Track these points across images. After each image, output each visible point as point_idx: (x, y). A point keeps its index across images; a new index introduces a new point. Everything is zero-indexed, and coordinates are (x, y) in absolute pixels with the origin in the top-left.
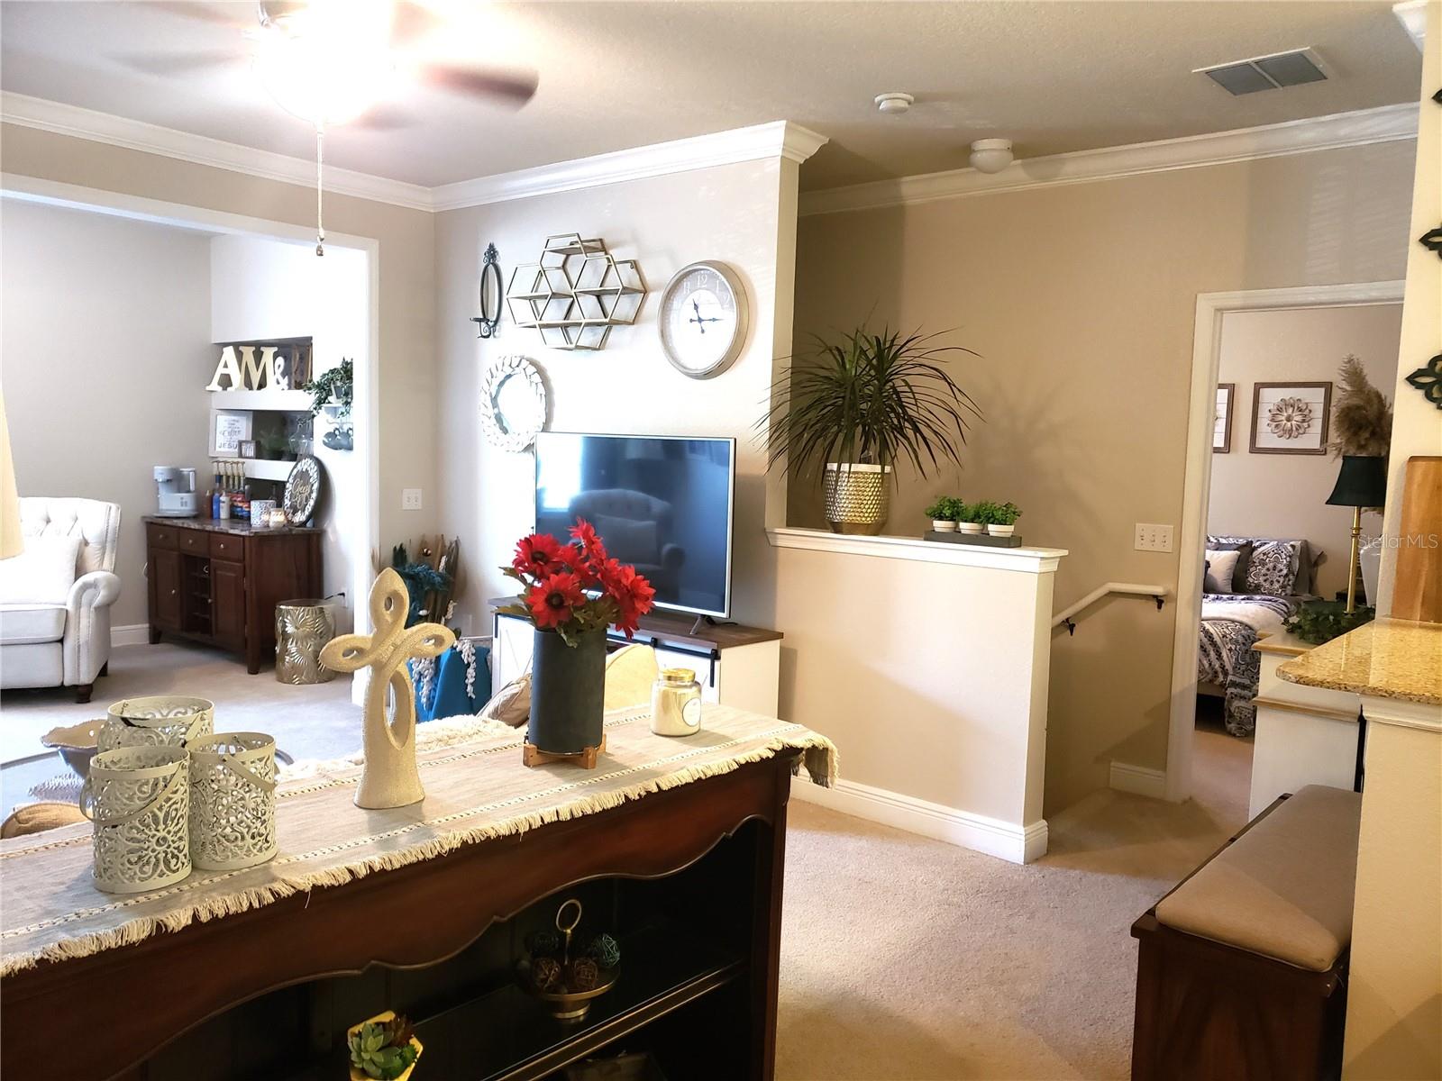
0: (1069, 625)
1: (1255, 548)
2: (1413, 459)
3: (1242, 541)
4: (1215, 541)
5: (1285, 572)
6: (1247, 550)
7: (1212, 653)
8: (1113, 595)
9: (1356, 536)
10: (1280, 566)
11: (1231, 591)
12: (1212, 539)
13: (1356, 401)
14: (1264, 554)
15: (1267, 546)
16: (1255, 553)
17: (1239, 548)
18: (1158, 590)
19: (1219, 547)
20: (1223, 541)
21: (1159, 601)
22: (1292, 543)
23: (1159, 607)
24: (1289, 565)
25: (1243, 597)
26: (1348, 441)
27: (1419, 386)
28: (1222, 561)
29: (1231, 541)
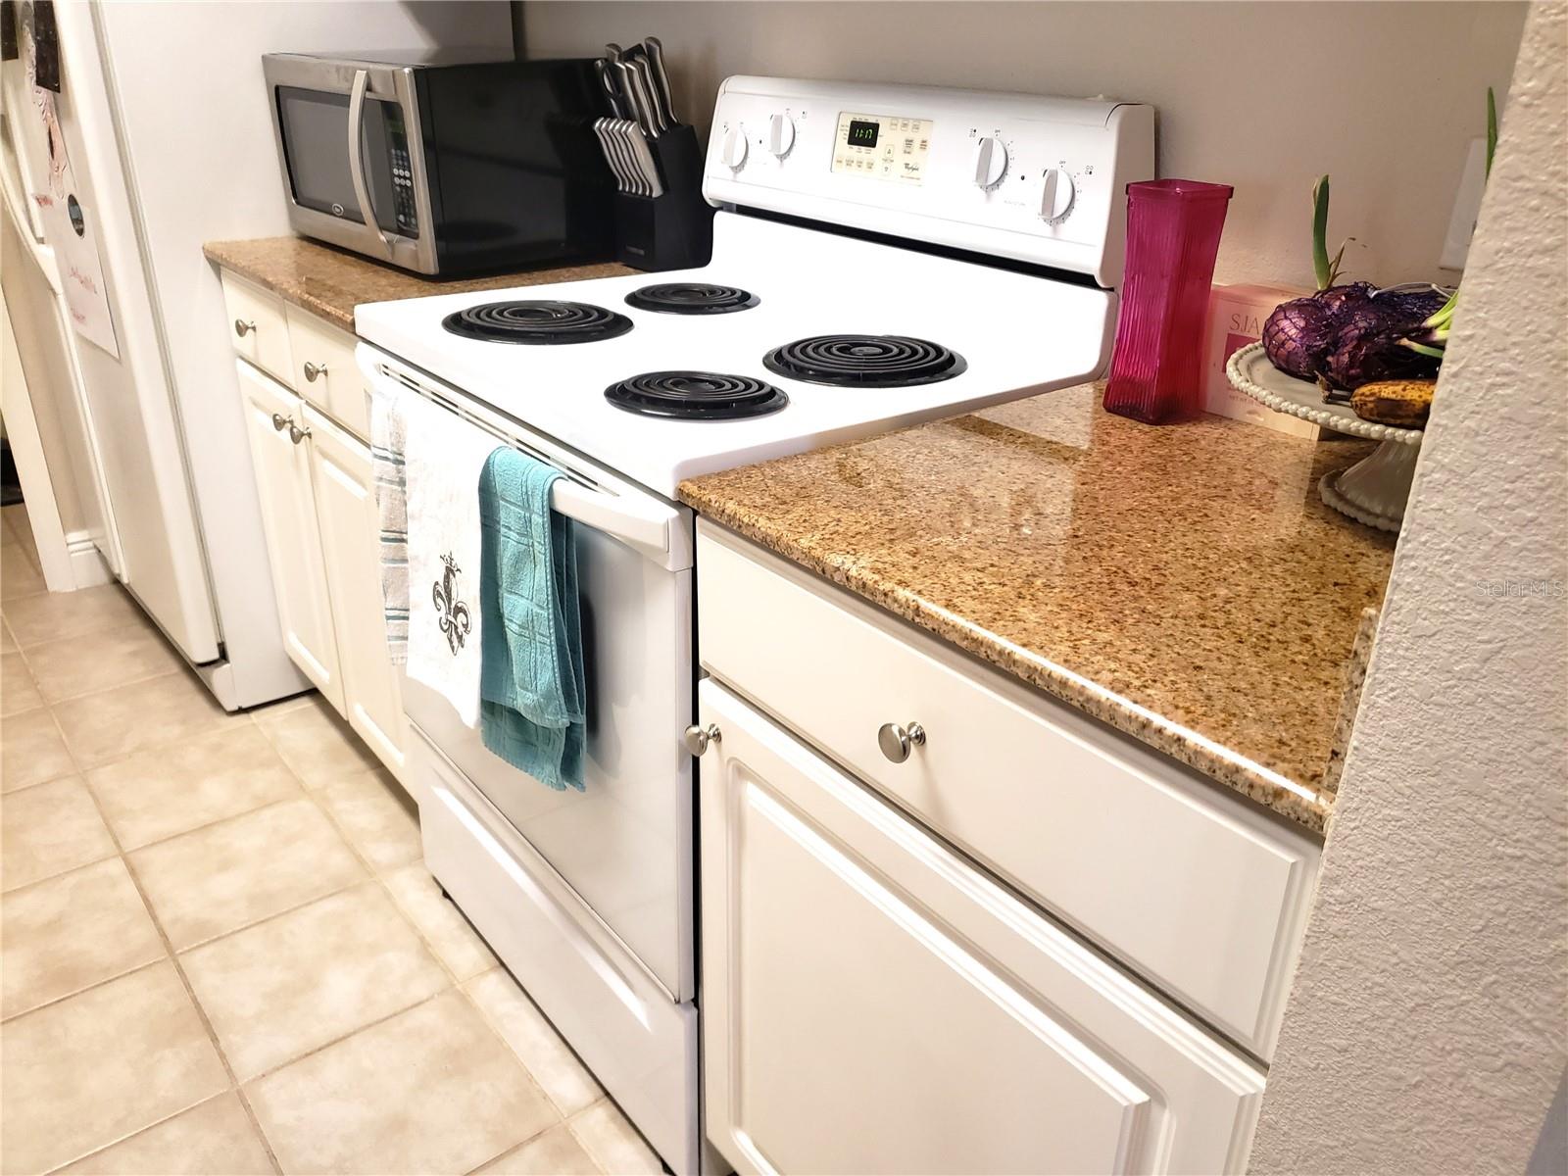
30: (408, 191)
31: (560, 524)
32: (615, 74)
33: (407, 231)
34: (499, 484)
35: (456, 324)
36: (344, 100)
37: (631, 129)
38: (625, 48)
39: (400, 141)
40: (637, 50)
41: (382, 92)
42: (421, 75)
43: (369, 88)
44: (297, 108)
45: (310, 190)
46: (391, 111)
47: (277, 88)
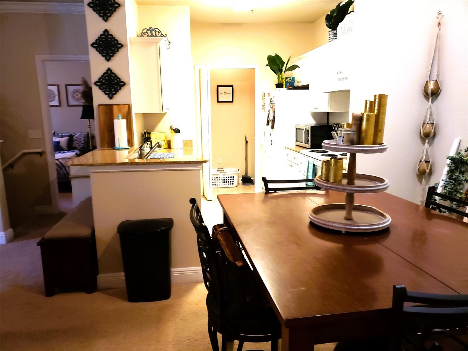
0: (11, 166)
1: (74, 136)
2: (99, 105)
3: (69, 134)
4: (61, 135)
5: (83, 142)
6: (71, 137)
7: (63, 169)
8: (25, 154)
9: (90, 127)
10: (82, 141)
11: (67, 149)
12: (60, 135)
13: (86, 90)
14: (76, 137)
15: (77, 135)
16: (74, 137)
17: (68, 136)
18: (39, 150)
19: (62, 137)
20: (64, 135)
21: (41, 154)
22: (84, 133)
23: (41, 156)
24: (84, 140)
25: (71, 151)
26: (86, 101)
27: (97, 85)
28: (63, 141)
29: (66, 134)
30: (309, 139)
31: (314, 165)
32: (334, 127)
33: (308, 144)
34: (309, 163)
35: (310, 151)
36: (303, 129)
37: (335, 132)
38: (336, 123)
39: (308, 134)
40: (337, 124)
41: (307, 129)
42: (311, 127)
43: (306, 128)
44: (298, 130)
45: (298, 140)
46: (308, 131)
47: (296, 128)
